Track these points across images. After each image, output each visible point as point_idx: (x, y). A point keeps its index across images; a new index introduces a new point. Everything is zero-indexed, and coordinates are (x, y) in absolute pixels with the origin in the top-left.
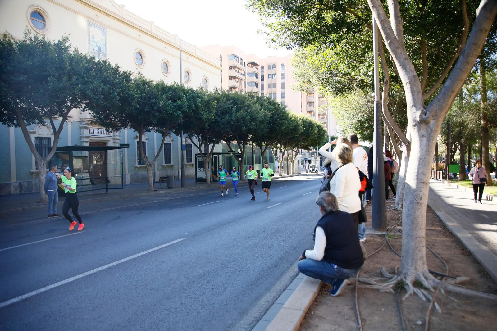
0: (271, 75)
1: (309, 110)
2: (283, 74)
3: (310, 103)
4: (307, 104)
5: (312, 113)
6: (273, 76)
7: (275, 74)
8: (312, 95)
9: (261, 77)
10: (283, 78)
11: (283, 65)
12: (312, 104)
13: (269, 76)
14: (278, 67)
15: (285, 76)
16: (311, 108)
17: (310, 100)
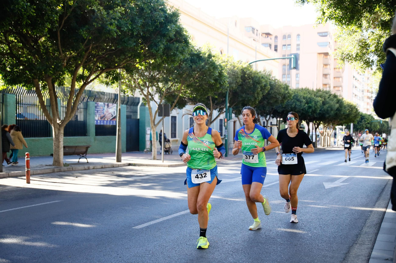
0: (285, 45)
1: (325, 83)
2: (298, 45)
3: (325, 75)
4: (323, 76)
5: (328, 86)
6: (288, 46)
7: (290, 45)
8: (328, 66)
9: (275, 48)
10: (298, 49)
11: (298, 35)
12: (328, 76)
13: (283, 47)
14: (294, 37)
15: (301, 47)
16: (326, 81)
17: (325, 73)
